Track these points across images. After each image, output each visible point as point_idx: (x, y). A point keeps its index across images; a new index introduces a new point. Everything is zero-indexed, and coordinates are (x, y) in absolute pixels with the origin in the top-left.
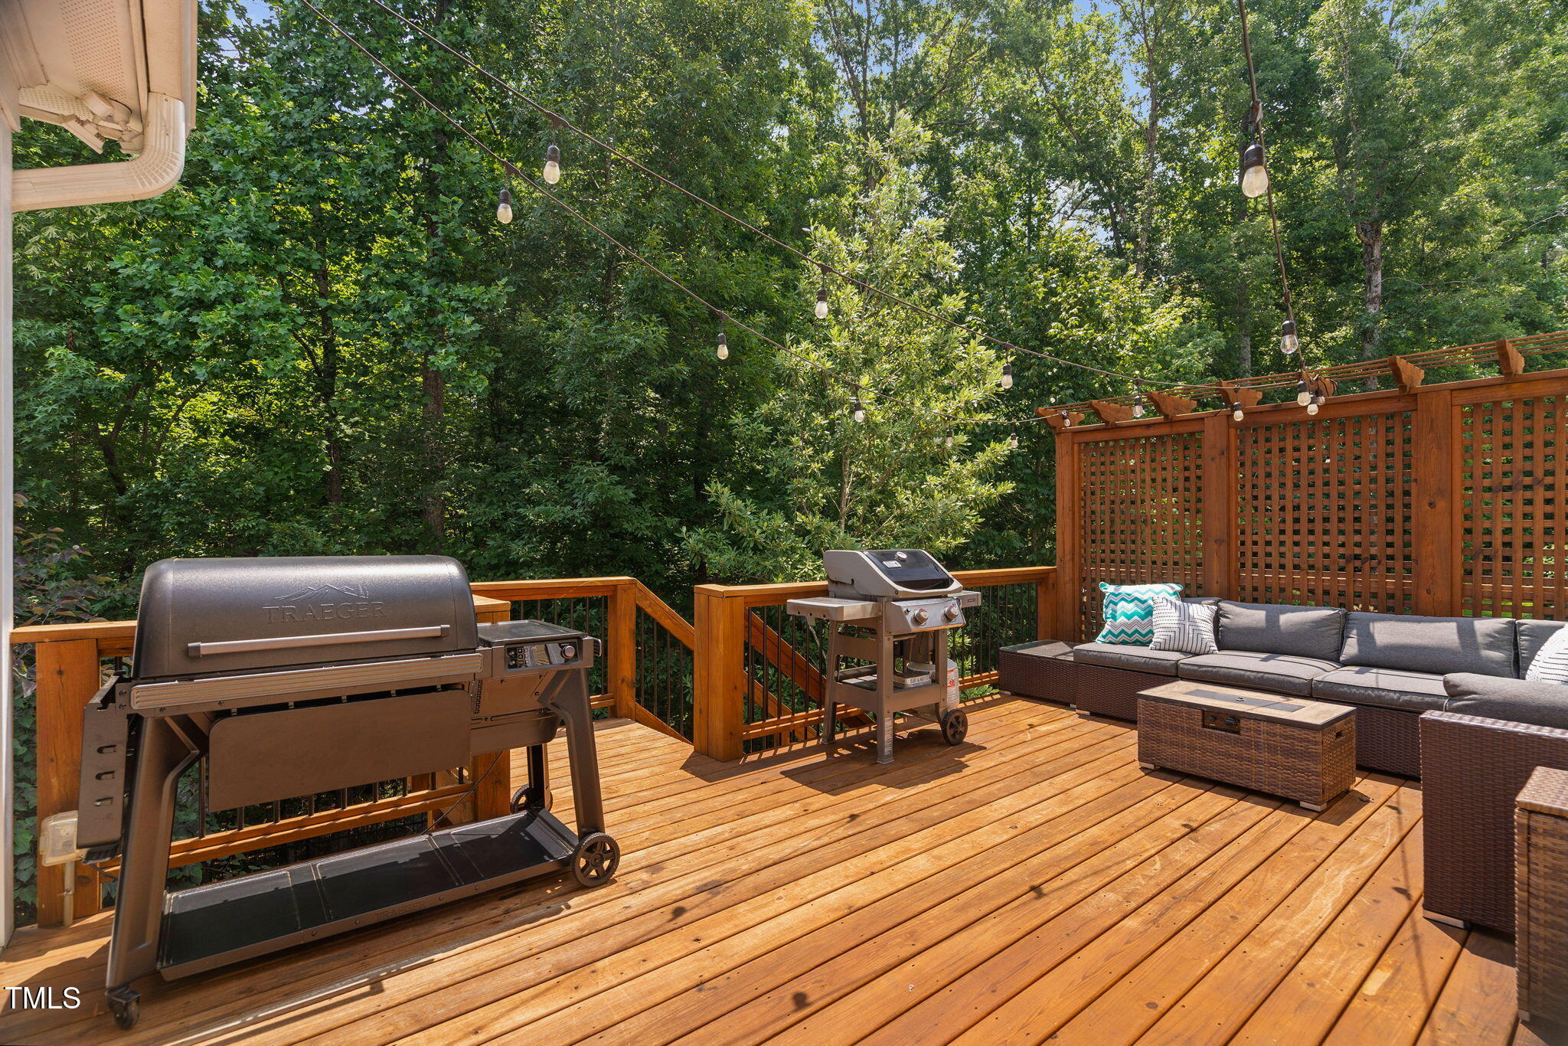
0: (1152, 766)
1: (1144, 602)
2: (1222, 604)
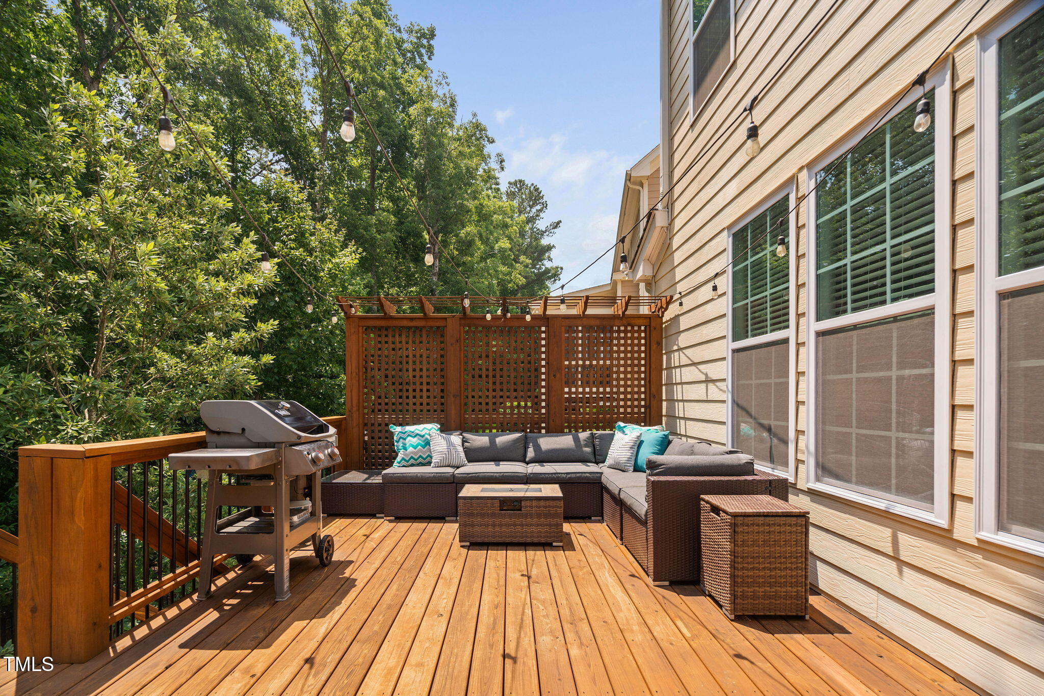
0: (468, 544)
1: (423, 436)
2: (465, 435)
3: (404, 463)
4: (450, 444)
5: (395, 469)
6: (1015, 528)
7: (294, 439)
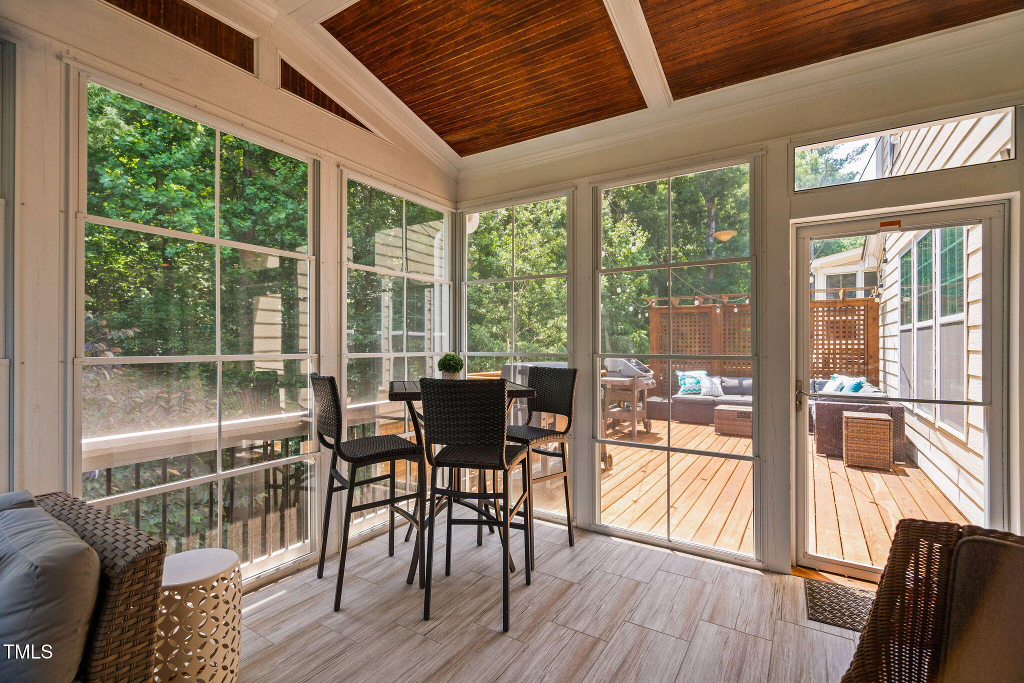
0: (719, 433)
1: (695, 378)
2: (723, 378)
3: (684, 392)
4: (712, 383)
5: (680, 395)
6: (946, 420)
7: (640, 375)
